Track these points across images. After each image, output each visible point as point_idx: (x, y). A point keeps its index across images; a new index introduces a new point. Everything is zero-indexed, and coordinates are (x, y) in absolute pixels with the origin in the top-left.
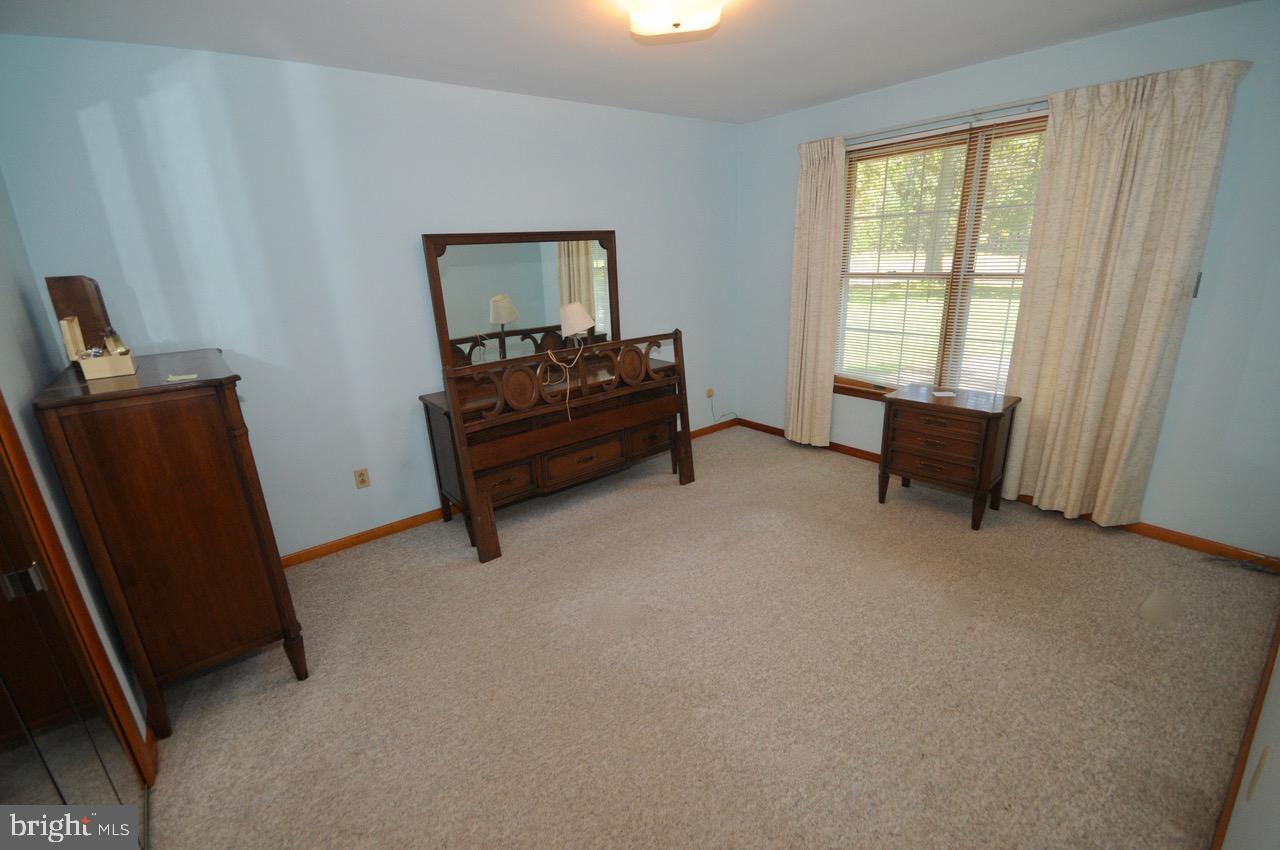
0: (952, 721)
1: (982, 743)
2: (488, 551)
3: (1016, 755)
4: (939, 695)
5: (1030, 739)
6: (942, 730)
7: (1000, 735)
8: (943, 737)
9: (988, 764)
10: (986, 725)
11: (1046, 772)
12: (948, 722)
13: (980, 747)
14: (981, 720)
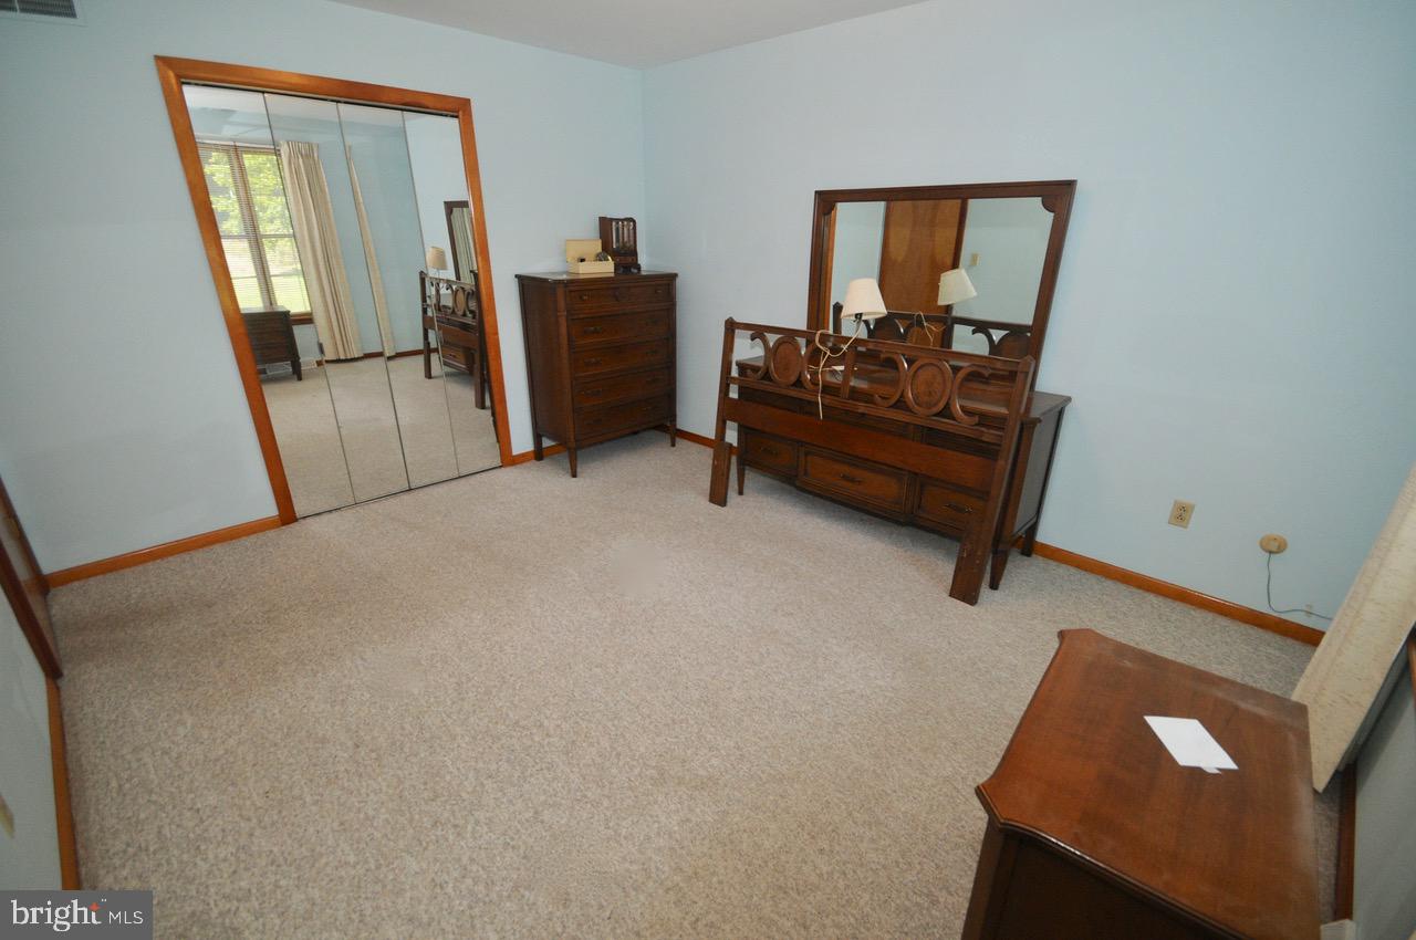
0: (384, 784)
1: (342, 801)
2: (718, 496)
3: (311, 830)
4: (425, 783)
5: (321, 855)
6: (377, 771)
7: (342, 824)
8: (369, 769)
9: (316, 798)
10: (362, 816)
11: (275, 850)
12: (384, 780)
13: (339, 798)
14: (371, 813)
